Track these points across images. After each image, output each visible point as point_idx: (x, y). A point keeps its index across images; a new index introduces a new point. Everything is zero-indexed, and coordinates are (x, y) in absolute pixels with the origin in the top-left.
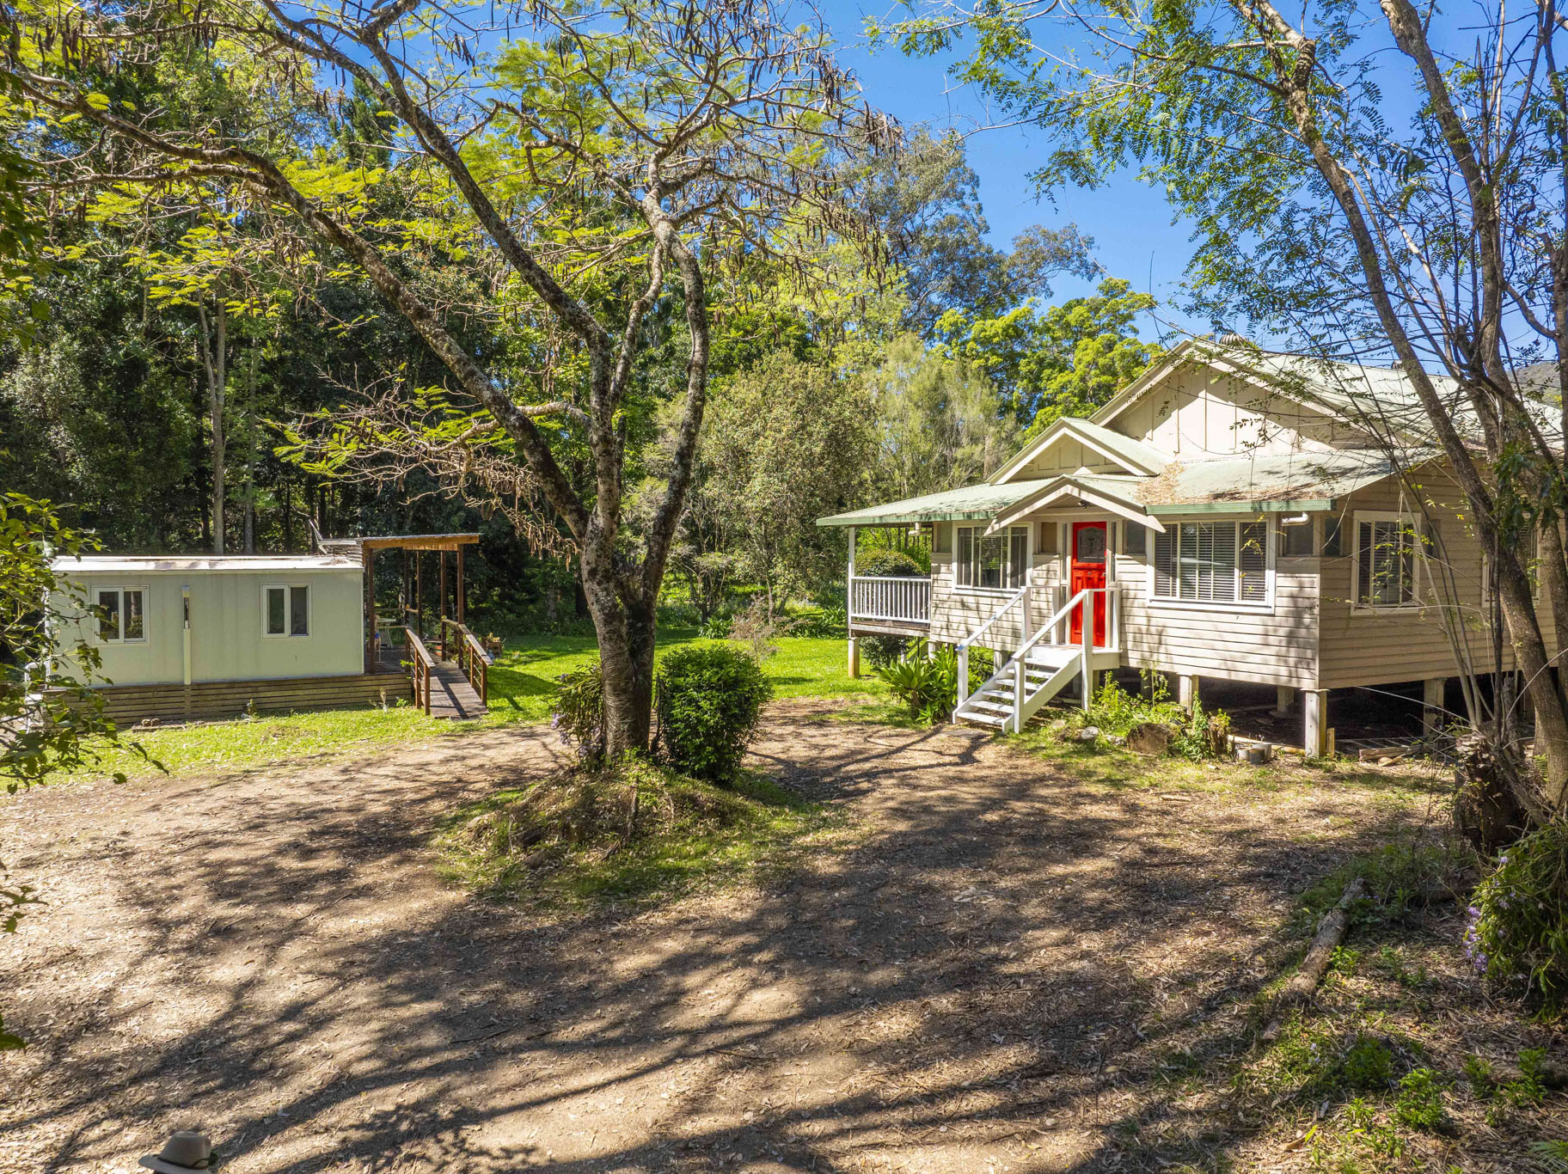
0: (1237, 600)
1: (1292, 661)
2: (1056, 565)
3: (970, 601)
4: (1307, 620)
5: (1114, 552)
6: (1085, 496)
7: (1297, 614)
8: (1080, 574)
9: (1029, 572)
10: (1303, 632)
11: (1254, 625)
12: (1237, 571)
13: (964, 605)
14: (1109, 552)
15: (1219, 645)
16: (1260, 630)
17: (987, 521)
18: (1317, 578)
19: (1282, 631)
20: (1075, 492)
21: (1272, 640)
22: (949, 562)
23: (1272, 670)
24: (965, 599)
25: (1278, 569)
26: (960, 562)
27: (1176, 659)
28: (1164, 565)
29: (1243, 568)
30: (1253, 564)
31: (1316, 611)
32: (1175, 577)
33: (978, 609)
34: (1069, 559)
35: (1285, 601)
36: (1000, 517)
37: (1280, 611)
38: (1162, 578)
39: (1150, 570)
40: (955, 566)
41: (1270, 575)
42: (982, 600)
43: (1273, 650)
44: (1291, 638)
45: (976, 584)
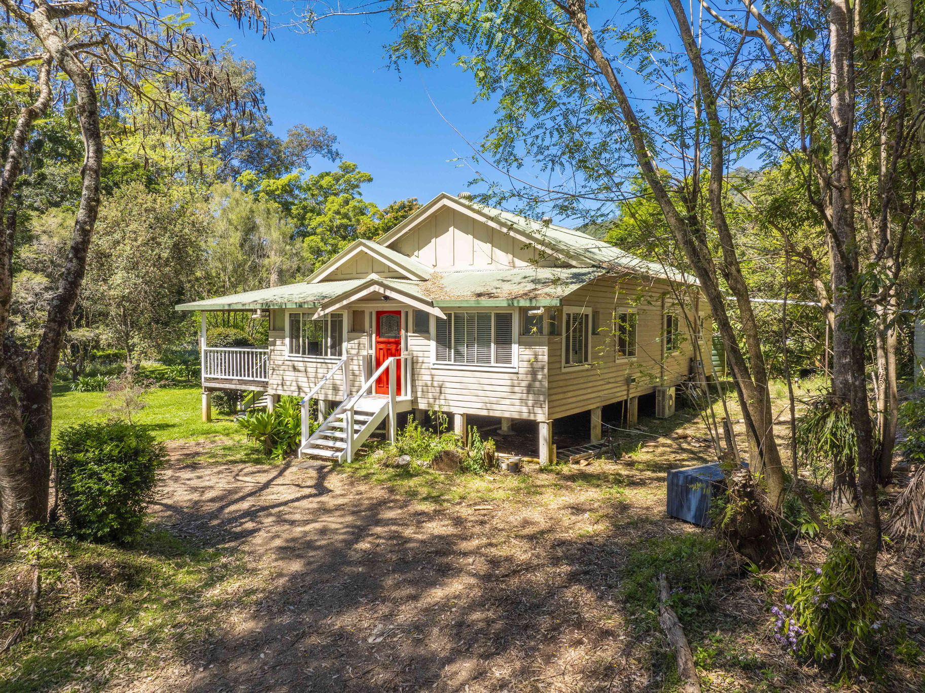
0: (493, 364)
1: (530, 403)
2: (364, 340)
3: (300, 365)
4: (540, 377)
5: (407, 331)
6: (388, 293)
7: (533, 373)
8: (382, 346)
9: (345, 345)
10: (537, 384)
11: (505, 380)
12: (492, 345)
13: (295, 369)
14: (403, 332)
15: (481, 393)
16: (509, 383)
17: (315, 309)
18: (546, 349)
19: (524, 384)
20: (381, 290)
21: (517, 389)
22: (283, 338)
23: (517, 408)
24: (296, 364)
25: (520, 343)
26: (291, 338)
27: (451, 403)
28: (443, 340)
29: (497, 343)
30: (504, 340)
31: (546, 371)
32: (450, 348)
33: (306, 371)
34: (374, 336)
35: (525, 364)
36: (325, 307)
37: (522, 371)
38: (441, 349)
39: (433, 344)
40: (287, 341)
41: (515, 347)
42: (309, 365)
43: (518, 396)
44: (530, 388)
45: (304, 353)
